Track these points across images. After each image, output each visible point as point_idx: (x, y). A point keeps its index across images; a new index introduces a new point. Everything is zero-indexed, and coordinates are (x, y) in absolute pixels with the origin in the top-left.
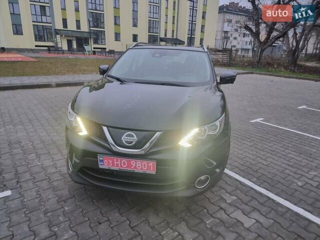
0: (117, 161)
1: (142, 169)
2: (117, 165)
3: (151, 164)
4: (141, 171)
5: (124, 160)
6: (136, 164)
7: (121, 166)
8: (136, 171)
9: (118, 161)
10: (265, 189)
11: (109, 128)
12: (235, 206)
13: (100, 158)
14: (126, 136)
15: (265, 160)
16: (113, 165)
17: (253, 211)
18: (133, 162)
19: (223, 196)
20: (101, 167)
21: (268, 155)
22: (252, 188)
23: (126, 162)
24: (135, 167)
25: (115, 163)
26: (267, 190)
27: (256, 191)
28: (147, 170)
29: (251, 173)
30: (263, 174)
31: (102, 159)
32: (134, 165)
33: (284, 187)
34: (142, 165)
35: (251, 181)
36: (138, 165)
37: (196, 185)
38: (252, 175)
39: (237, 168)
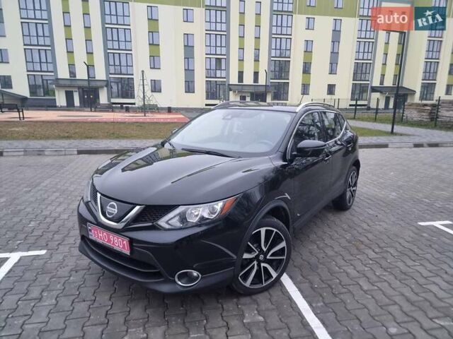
0: (100, 233)
1: (119, 246)
2: (101, 237)
4: (118, 249)
5: (105, 233)
7: (104, 240)
8: (115, 247)
11: (101, 196)
12: (249, 329)
14: (110, 206)
16: (98, 237)
18: (111, 237)
19: (246, 312)
20: (90, 237)
21: (388, 277)
23: (107, 236)
24: (114, 244)
28: (122, 248)
29: (324, 294)
30: (343, 302)
31: (90, 228)
34: (118, 242)
36: (115, 241)
37: (177, 280)
38: (323, 298)
39: (311, 283)
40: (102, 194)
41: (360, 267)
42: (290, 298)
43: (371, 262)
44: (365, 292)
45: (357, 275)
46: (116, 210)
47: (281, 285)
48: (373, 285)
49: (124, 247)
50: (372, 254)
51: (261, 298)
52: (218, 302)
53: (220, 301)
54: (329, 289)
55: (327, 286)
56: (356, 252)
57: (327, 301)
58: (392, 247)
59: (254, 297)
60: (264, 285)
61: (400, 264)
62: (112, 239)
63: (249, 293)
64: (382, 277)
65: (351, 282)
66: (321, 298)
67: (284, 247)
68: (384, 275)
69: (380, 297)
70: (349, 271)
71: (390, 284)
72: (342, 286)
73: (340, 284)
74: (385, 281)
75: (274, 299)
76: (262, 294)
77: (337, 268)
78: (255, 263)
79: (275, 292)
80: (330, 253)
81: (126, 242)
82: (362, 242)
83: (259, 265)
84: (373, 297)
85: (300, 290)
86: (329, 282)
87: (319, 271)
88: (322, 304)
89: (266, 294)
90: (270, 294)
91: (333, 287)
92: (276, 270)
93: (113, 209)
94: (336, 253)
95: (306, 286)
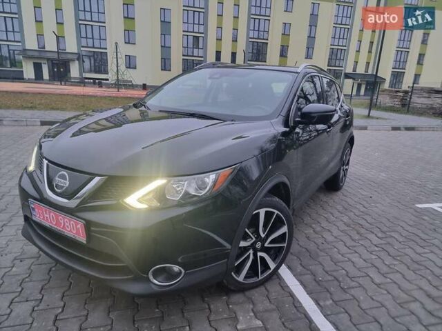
1: (71, 231)
2: (47, 218)
4: (71, 235)
5: (53, 213)
6: (64, 223)
7: (51, 222)
8: (66, 233)
11: (49, 163)
13: (31, 204)
14: (59, 177)
16: (43, 219)
18: (61, 218)
19: (240, 314)
20: (34, 218)
24: (64, 227)
25: (45, 215)
28: (76, 234)
29: (332, 289)
30: (355, 298)
31: (33, 207)
34: (70, 225)
35: (317, 304)
37: (151, 277)
38: (331, 294)
39: (313, 274)
40: (50, 161)
41: (366, 255)
42: (292, 295)
43: (376, 249)
44: (378, 285)
45: (365, 264)
46: (68, 183)
47: (279, 277)
48: (386, 277)
49: (78, 233)
50: (376, 240)
51: (256, 294)
52: (203, 301)
53: (206, 299)
54: (336, 282)
55: (333, 278)
56: (357, 237)
57: (336, 298)
58: (394, 231)
59: (247, 293)
60: (260, 278)
61: (409, 251)
62: (62, 222)
63: (242, 289)
64: (392, 266)
65: (359, 274)
66: (329, 295)
67: (285, 233)
68: (395, 265)
69: (397, 292)
70: (354, 259)
71: (403, 276)
72: (351, 278)
73: (348, 276)
74: (398, 271)
75: (273, 295)
76: (257, 290)
77: (340, 256)
78: (251, 252)
79: (273, 287)
80: (330, 238)
81: (80, 225)
82: (362, 226)
83: (255, 255)
84: (388, 293)
85: (302, 283)
86: (335, 274)
87: (320, 259)
88: (331, 301)
89: (262, 289)
90: (266, 289)
91: (341, 279)
92: (274, 260)
93: (64, 181)
94: (336, 237)
95: (308, 278)
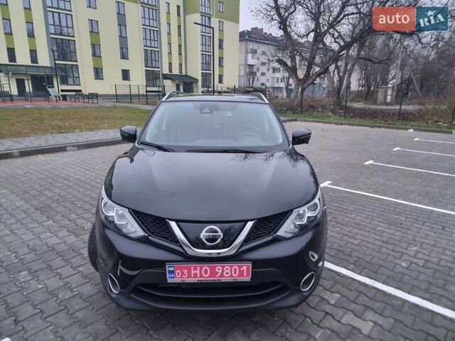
0: (195, 269)
1: (231, 276)
2: (195, 274)
3: (245, 268)
4: (231, 280)
5: (206, 267)
6: (223, 271)
7: (201, 276)
8: (223, 280)
9: (197, 270)
10: (369, 277)
11: (180, 223)
12: (343, 308)
13: (169, 268)
14: (207, 232)
15: (354, 238)
16: (189, 276)
17: (365, 310)
18: (218, 268)
19: (322, 295)
20: (170, 281)
21: (355, 231)
22: (354, 280)
23: (209, 270)
24: (222, 275)
25: (193, 272)
26: (371, 278)
27: (359, 282)
28: (238, 276)
29: (344, 257)
30: (359, 258)
31: (172, 269)
32: (220, 271)
33: (389, 272)
34: (231, 271)
35: (349, 269)
36: (226, 271)
37: (302, 289)
40: (177, 221)
46: (220, 233)
49: (241, 273)
65: (344, 242)
68: (352, 230)
69: (370, 246)
71: (362, 235)
72: (344, 247)
73: (341, 246)
74: (357, 233)
81: (247, 267)
84: (367, 248)
88: (352, 265)
91: (340, 249)
93: (215, 234)
